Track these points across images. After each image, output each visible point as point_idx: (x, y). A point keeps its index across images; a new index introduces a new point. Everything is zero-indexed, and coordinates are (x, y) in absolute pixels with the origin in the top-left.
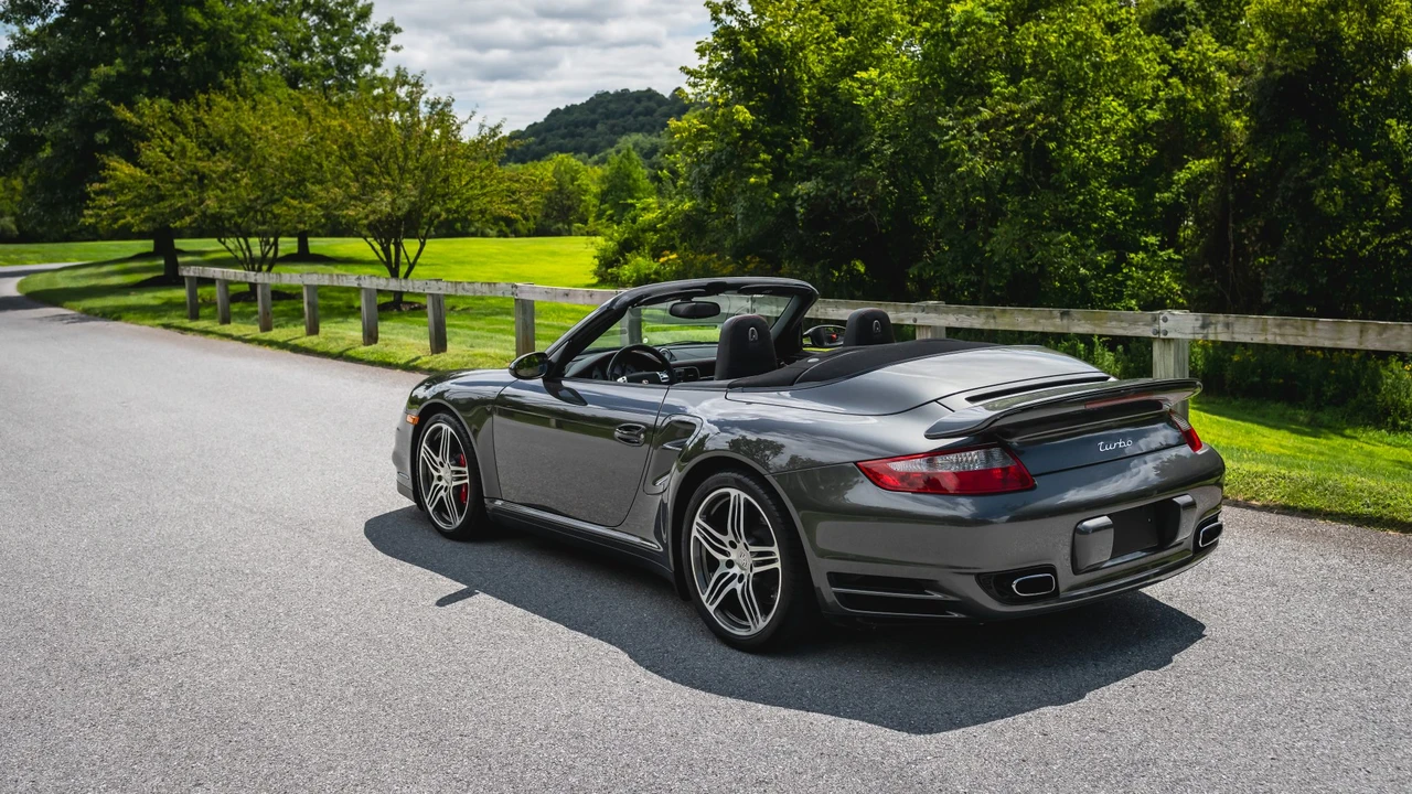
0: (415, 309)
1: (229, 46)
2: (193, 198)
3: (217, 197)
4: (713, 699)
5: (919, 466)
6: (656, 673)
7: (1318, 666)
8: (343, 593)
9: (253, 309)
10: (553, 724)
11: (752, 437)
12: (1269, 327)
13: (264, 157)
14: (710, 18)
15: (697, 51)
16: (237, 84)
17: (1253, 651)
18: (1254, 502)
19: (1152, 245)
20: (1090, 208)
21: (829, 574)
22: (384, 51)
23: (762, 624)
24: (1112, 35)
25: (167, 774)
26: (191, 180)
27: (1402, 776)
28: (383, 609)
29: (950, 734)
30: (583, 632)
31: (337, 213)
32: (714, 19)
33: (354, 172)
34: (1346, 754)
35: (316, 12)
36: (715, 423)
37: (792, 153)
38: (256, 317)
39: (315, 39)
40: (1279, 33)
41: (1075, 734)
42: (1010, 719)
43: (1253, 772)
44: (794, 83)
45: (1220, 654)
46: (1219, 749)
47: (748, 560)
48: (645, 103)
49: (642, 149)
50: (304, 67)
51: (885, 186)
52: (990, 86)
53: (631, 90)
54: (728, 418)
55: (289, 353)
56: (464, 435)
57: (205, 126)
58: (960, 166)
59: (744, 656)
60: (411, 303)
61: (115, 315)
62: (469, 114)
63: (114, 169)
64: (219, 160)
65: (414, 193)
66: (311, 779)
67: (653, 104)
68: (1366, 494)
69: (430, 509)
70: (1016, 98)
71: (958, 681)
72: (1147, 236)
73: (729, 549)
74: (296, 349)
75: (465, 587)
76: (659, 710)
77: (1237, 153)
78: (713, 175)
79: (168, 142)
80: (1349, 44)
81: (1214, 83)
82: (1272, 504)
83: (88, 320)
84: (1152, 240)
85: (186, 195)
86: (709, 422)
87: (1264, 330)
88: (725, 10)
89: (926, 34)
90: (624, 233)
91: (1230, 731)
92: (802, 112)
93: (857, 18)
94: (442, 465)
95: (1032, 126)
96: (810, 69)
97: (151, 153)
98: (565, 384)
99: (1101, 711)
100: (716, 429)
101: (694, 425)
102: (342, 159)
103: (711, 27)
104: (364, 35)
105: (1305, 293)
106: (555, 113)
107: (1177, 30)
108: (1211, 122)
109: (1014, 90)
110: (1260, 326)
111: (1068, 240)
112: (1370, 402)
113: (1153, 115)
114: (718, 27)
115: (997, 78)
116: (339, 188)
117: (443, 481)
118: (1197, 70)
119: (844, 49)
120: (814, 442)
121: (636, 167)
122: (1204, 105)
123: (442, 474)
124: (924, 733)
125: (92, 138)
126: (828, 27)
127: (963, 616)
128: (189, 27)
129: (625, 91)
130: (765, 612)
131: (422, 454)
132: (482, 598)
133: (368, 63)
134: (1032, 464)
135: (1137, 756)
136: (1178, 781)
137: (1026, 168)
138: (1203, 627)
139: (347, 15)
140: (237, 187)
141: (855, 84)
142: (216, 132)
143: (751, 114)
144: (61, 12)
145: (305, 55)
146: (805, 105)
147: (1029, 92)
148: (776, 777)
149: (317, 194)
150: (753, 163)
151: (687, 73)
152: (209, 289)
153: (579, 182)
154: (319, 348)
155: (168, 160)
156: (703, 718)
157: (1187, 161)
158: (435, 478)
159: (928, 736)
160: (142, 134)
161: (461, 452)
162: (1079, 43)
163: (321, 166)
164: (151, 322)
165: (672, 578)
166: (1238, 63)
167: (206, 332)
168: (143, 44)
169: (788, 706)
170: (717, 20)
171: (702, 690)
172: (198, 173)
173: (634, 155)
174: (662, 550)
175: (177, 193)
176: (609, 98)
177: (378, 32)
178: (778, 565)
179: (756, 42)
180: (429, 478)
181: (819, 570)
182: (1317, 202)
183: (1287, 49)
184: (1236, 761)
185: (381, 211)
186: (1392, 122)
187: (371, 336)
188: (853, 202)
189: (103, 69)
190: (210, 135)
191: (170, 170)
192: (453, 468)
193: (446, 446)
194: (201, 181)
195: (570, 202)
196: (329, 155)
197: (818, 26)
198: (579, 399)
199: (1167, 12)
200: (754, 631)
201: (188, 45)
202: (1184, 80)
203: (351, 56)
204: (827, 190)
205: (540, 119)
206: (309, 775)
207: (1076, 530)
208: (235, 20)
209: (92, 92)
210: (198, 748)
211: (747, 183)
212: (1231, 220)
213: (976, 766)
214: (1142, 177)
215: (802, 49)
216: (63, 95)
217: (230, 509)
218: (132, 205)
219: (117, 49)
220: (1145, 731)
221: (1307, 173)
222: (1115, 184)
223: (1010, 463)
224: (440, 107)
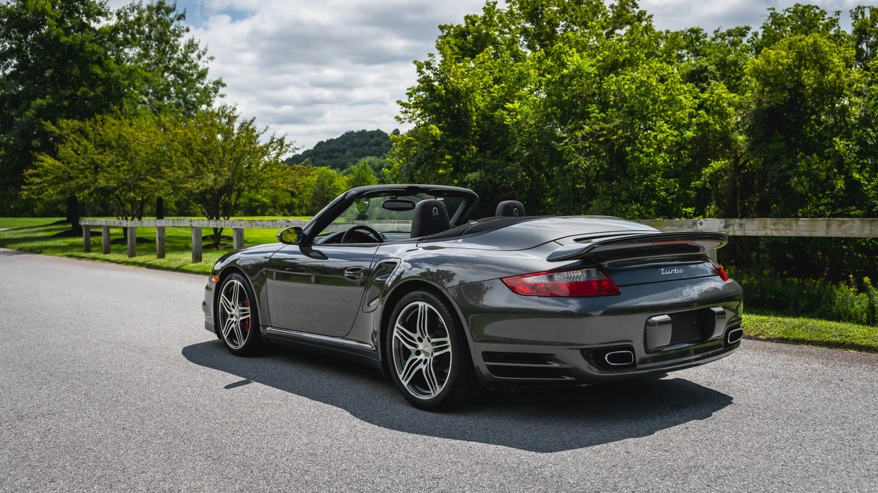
0: (228, 248)
1: (118, 89)
2: (91, 178)
3: (105, 177)
4: (405, 435)
5: (542, 280)
6: (368, 422)
7: (809, 418)
8: (165, 382)
9: (125, 247)
10: (297, 448)
11: (434, 269)
12: (768, 225)
13: (136, 152)
14: (416, 71)
15: (407, 94)
16: (120, 110)
17: (765, 411)
18: (761, 337)
19: (690, 213)
20: (651, 191)
21: (483, 353)
22: (214, 97)
23: (439, 390)
24: (663, 84)
25: (32, 476)
26: (90, 168)
27: (871, 474)
28: (189, 390)
29: (564, 452)
30: (320, 401)
31: (180, 186)
32: (419, 71)
33: (191, 162)
34: (833, 463)
35: (173, 73)
36: (409, 261)
37: (465, 155)
38: (126, 251)
39: (172, 89)
40: (766, 83)
41: (648, 453)
42: (605, 445)
43: (770, 472)
44: (467, 113)
45: (743, 412)
46: (746, 460)
47: (430, 348)
48: (376, 139)
49: (373, 166)
50: (165, 106)
51: (523, 176)
52: (588, 113)
53: (367, 130)
54: (417, 257)
55: (145, 268)
56: (248, 286)
57: (100, 135)
58: (571, 161)
59: (426, 413)
60: (225, 245)
61: (38, 251)
62: (265, 128)
63: (42, 161)
64: (108, 155)
65: (229, 174)
66: (129, 478)
67: (380, 139)
68: (834, 330)
69: (225, 337)
70: (605, 120)
71: (569, 425)
72: (686, 208)
73: (418, 343)
74: (150, 266)
75: (245, 379)
76: (368, 440)
77: (741, 156)
78: (417, 168)
79: (76, 144)
80: (808, 89)
81: (726, 114)
82: (773, 337)
83: (21, 254)
84: (689, 210)
85: (86, 177)
86: (405, 261)
87: (765, 227)
88: (425, 66)
89: (549, 83)
90: (361, 208)
91: (753, 451)
92: (472, 130)
93: (506, 73)
94: (234, 307)
95: (615, 137)
96: (477, 104)
97: (65, 150)
98: (314, 248)
99: (665, 440)
100: (409, 266)
101: (396, 263)
102: (184, 154)
103: (416, 76)
104: (203, 87)
105: (786, 242)
106: (320, 144)
107: (703, 83)
108: (725, 138)
109: (604, 115)
110: (762, 225)
111: (638, 210)
112: (829, 311)
113: (689, 134)
114: (421, 76)
115: (593, 108)
116: (182, 171)
117: (234, 318)
118: (715, 106)
119: (498, 92)
120: (475, 268)
121: (369, 175)
122: (720, 127)
123: (233, 313)
124: (547, 452)
125: (30, 143)
126: (488, 79)
127: (573, 379)
128: (93, 77)
129: (364, 131)
130: (441, 383)
131: (221, 301)
132: (255, 385)
133: (204, 104)
134: (618, 279)
135: (691, 464)
136: (719, 477)
137: (611, 164)
138: (732, 399)
139: (192, 75)
140: (119, 171)
141: (505, 113)
142: (107, 138)
143: (440, 131)
144: (14, 67)
145: (165, 98)
146: (474, 126)
147: (612, 117)
148: (446, 475)
149: (167, 174)
150: (441, 161)
151: (401, 105)
152: (99, 238)
153: (334, 184)
154: (165, 266)
155: (76, 155)
156: (398, 445)
157: (711, 162)
158: (229, 316)
159: (549, 454)
160: (60, 139)
161: (245, 298)
162: (643, 89)
163: (171, 158)
164: (60, 254)
165: (380, 366)
166: (740, 103)
167: (94, 259)
168: (64, 87)
169: (455, 438)
170: (420, 71)
171: (398, 430)
172: (94, 164)
173: (368, 167)
174: (374, 348)
175: (81, 176)
176: (354, 135)
177: (211, 86)
178: (449, 349)
179: (445, 86)
180: (225, 316)
181: (477, 350)
182: (793, 185)
183: (770, 92)
184: (758, 466)
185: (207, 185)
186: (837, 139)
187: (197, 258)
188: (503, 185)
189: (39, 101)
190: (102, 141)
191: (77, 162)
192: (240, 308)
193: (235, 294)
194: (97, 168)
195: (328, 196)
196: (176, 151)
197: (482, 78)
198: (323, 256)
199: (696, 72)
200: (433, 396)
201: (92, 88)
202: (707, 111)
203: (194, 99)
204: (487, 178)
205: (311, 148)
206: (129, 476)
207: (647, 324)
208: (121, 72)
209: (31, 115)
210: (56, 462)
211: (437, 173)
212: (738, 198)
213: (581, 469)
214: (683, 172)
215: (472, 92)
216: (13, 117)
217: (96, 342)
218: (51, 183)
219: (48, 89)
220: (696, 451)
221: (785, 167)
222: (666, 176)
223: (603, 277)
224: (246, 125)
